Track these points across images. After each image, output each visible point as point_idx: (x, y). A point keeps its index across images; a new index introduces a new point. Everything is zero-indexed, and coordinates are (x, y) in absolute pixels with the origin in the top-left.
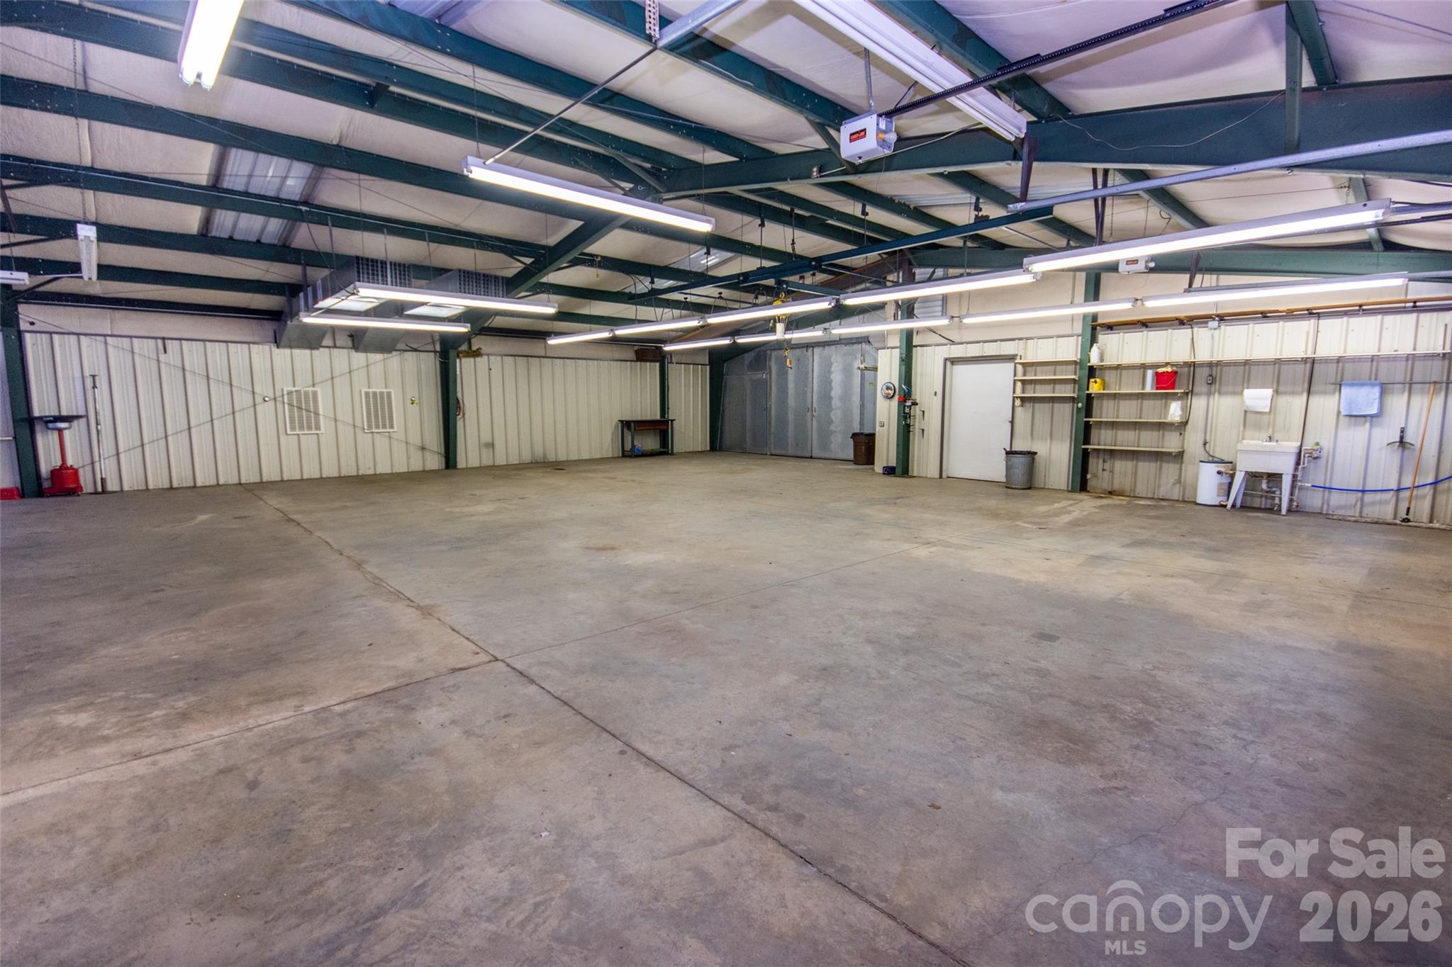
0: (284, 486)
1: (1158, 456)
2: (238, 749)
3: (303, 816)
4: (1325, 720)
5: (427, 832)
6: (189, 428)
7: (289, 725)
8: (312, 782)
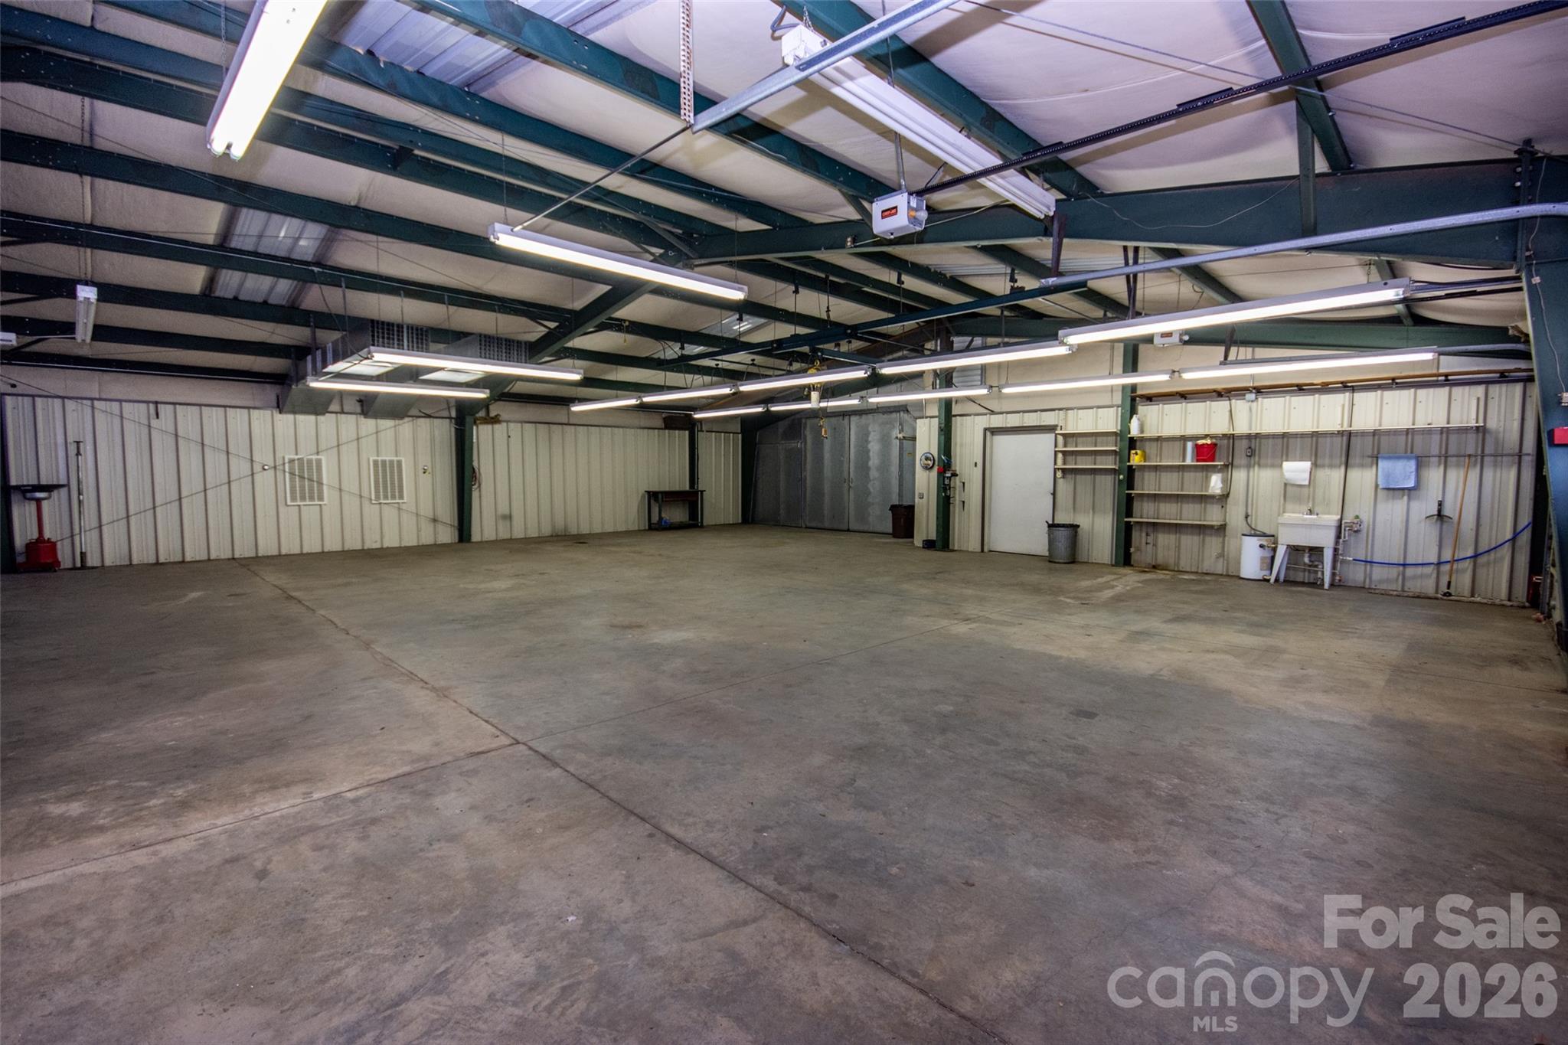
0: (283, 562)
1: (1201, 529)
2: (244, 838)
3: (316, 905)
4: (1356, 793)
5: (449, 919)
6: (180, 499)
7: (299, 812)
8: (325, 870)
